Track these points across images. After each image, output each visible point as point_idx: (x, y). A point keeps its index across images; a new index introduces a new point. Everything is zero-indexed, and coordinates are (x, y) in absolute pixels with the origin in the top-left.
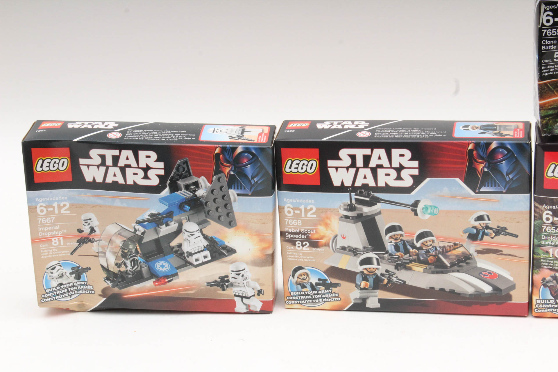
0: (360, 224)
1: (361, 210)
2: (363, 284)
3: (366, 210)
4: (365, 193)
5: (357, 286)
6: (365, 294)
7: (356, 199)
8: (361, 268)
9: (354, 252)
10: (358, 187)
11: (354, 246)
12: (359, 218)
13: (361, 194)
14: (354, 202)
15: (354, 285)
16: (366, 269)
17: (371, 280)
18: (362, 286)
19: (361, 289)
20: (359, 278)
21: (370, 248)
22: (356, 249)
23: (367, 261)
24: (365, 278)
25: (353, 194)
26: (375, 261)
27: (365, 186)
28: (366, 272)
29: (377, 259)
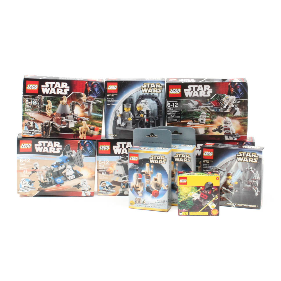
0: (123, 166)
1: (123, 162)
2: (123, 186)
3: (125, 162)
4: (124, 156)
5: (121, 187)
6: (123, 190)
7: (122, 158)
8: (122, 181)
9: (121, 176)
10: (122, 154)
11: (120, 174)
12: (123, 164)
13: (123, 157)
14: (121, 159)
15: (120, 187)
16: (124, 181)
17: (126, 185)
18: (123, 187)
19: (123, 188)
20: (122, 184)
21: (126, 174)
22: (121, 175)
23: (125, 179)
24: (124, 184)
25: (121, 157)
26: (127, 179)
27: (125, 154)
28: (124, 182)
29: (128, 178)
